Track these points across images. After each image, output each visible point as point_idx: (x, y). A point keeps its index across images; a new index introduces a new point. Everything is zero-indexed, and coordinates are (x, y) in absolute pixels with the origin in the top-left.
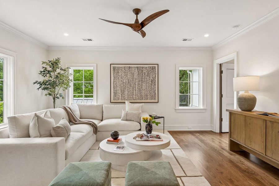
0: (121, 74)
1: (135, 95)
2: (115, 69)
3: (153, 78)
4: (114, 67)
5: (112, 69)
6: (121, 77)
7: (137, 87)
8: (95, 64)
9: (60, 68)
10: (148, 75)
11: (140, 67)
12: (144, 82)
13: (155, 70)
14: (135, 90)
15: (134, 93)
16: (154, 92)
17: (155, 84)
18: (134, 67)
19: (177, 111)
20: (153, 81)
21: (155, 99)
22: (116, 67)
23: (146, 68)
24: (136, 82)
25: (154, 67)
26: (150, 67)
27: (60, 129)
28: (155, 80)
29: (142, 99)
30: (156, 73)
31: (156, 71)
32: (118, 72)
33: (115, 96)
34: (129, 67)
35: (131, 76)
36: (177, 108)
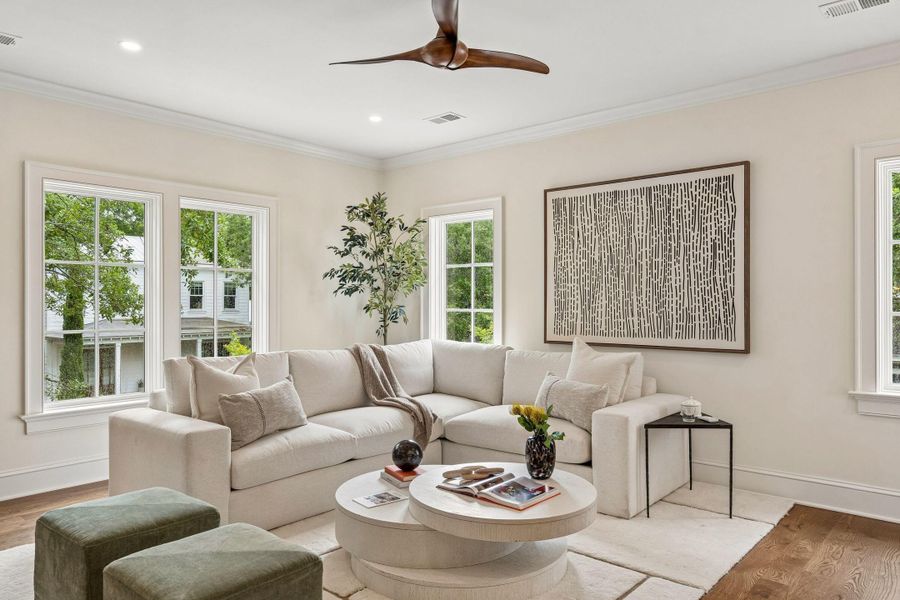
0: (584, 228)
1: (639, 315)
2: (559, 207)
3: (719, 231)
4: (555, 201)
5: (550, 211)
6: (581, 239)
7: (644, 280)
8: (497, 196)
9: (398, 222)
10: (697, 219)
11: (661, 187)
12: (677, 253)
13: (729, 195)
14: (639, 293)
15: (632, 305)
16: (725, 299)
17: (731, 264)
18: (633, 191)
19: (863, 407)
20: (720, 248)
21: (728, 334)
22: (564, 199)
23: (687, 186)
24: (641, 257)
25: (726, 178)
26: (707, 182)
27: (239, 404)
28: (731, 243)
29: (668, 333)
30: (734, 209)
31: (733, 199)
32: (571, 222)
33: (559, 316)
34: (611, 194)
35: (621, 232)
36: (859, 391)
